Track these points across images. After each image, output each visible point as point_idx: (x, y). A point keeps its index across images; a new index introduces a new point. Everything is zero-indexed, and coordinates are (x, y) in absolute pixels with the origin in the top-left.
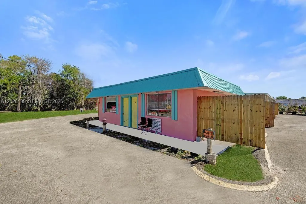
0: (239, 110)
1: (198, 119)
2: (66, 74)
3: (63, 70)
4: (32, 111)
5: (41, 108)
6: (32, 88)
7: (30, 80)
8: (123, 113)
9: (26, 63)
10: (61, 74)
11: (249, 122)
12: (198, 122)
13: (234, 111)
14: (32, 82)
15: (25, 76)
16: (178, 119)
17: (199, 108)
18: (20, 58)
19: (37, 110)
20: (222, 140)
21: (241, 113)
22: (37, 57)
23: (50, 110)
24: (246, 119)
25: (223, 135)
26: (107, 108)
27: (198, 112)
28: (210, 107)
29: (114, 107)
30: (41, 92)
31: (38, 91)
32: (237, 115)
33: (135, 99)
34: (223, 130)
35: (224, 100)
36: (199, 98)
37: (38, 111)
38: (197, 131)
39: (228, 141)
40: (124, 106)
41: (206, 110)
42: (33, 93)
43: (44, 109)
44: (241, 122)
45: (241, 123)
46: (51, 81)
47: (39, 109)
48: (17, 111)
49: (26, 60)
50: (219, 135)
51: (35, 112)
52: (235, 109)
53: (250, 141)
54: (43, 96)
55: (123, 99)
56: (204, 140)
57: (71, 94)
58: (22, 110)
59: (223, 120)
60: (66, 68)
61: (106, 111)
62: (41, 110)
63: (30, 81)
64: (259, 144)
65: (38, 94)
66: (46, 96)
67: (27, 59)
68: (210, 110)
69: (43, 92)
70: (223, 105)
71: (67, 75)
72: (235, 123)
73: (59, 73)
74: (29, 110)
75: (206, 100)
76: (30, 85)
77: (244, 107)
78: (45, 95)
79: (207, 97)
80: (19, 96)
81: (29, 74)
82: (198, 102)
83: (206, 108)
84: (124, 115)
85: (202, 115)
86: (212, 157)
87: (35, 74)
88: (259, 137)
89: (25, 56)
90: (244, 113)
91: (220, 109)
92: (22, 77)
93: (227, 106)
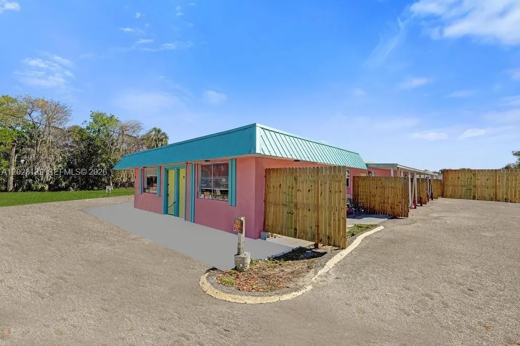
0: (315, 189)
1: (265, 204)
2: (96, 127)
3: (92, 121)
4: (35, 190)
5: (50, 186)
6: (35, 152)
7: (31, 137)
8: (168, 195)
9: (26, 109)
10: (88, 128)
11: (327, 208)
12: (265, 208)
13: (309, 191)
14: (36, 142)
15: (24, 131)
16: (237, 204)
17: (267, 186)
18: (14, 101)
19: (42, 190)
20: (295, 236)
21: (318, 194)
22: (46, 100)
23: (66, 189)
24: (324, 204)
25: (296, 229)
26: (146, 186)
27: (265, 194)
28: (280, 185)
29: (155, 185)
30: (52, 158)
31: (45, 157)
32: (313, 198)
33: (183, 172)
34: (296, 222)
35: (298, 174)
36: (268, 171)
37: (45, 191)
38: (264, 223)
39: (302, 238)
40: (169, 183)
41: (276, 189)
42: (37, 160)
43: (55, 187)
44: (317, 208)
45: (318, 211)
46: (71, 140)
47: (47, 187)
48: (6, 190)
49: (25, 103)
50: (292, 228)
51: (39, 193)
52: (310, 188)
53: (329, 238)
54: (54, 164)
55: (167, 172)
56: (275, 238)
57: (105, 162)
58: (16, 189)
59: (296, 206)
60: (97, 117)
61: (144, 191)
62: (50, 190)
63: (32, 139)
64: (339, 241)
65: (45, 162)
66: (60, 165)
67: (27, 102)
68: (280, 191)
69: (54, 158)
70: (296, 183)
71: (99, 131)
72: (311, 210)
73: (84, 126)
74: (29, 188)
75: (275, 175)
76: (32, 147)
77: (321, 185)
78: (57, 163)
79: (277, 168)
80: (11, 165)
81: (32, 128)
82: (265, 177)
83: (275, 187)
84: (169, 198)
85: (271, 198)
86: (240, 259)
87: (42, 128)
88: (339, 231)
89: (23, 97)
90: (321, 195)
91: (293, 188)
92: (18, 133)
93: (300, 183)
